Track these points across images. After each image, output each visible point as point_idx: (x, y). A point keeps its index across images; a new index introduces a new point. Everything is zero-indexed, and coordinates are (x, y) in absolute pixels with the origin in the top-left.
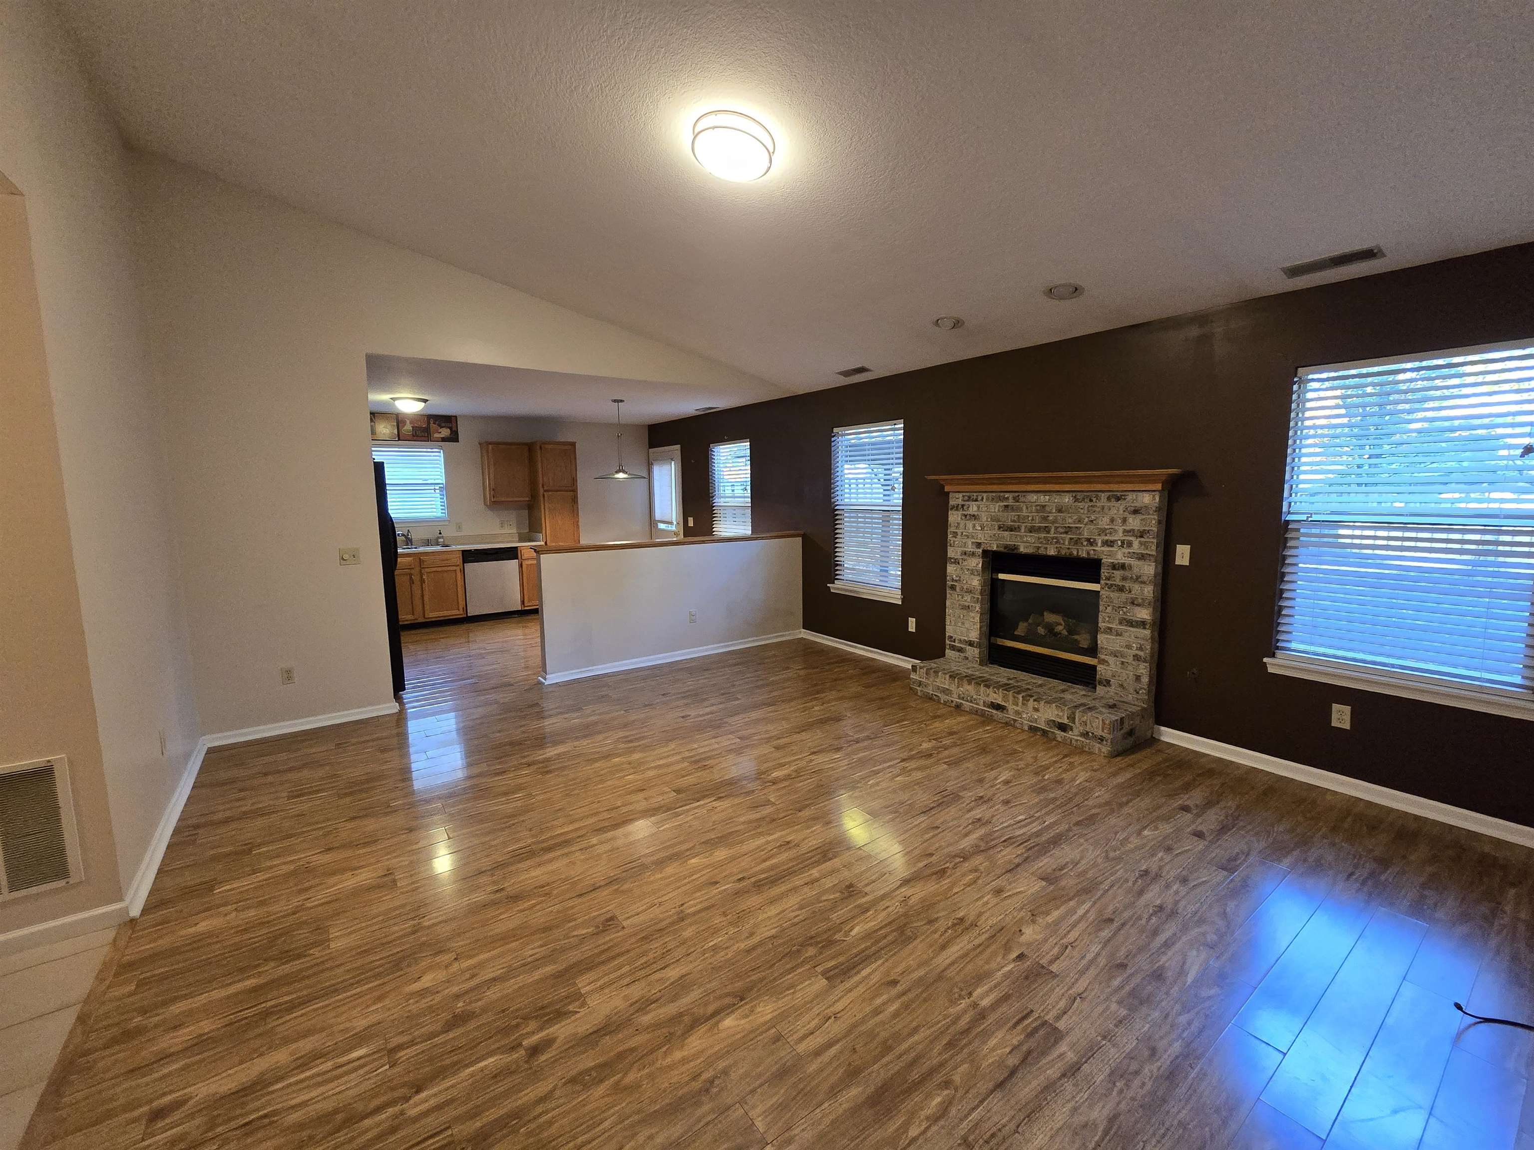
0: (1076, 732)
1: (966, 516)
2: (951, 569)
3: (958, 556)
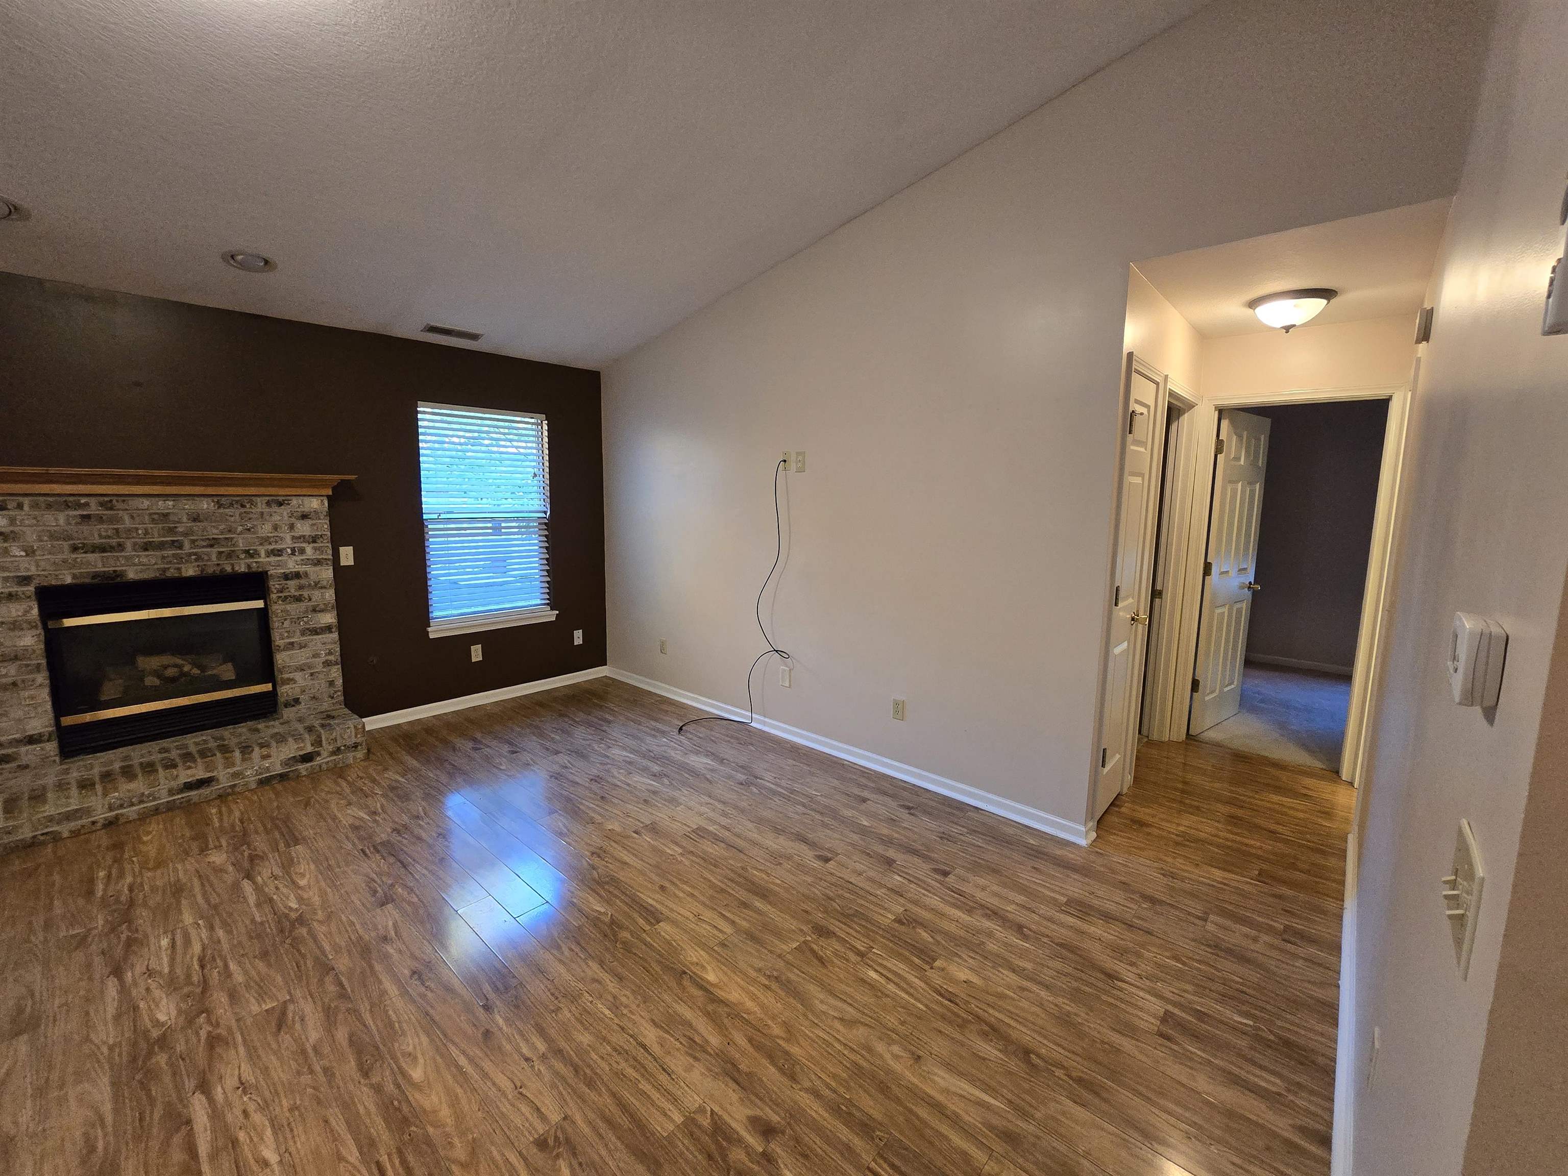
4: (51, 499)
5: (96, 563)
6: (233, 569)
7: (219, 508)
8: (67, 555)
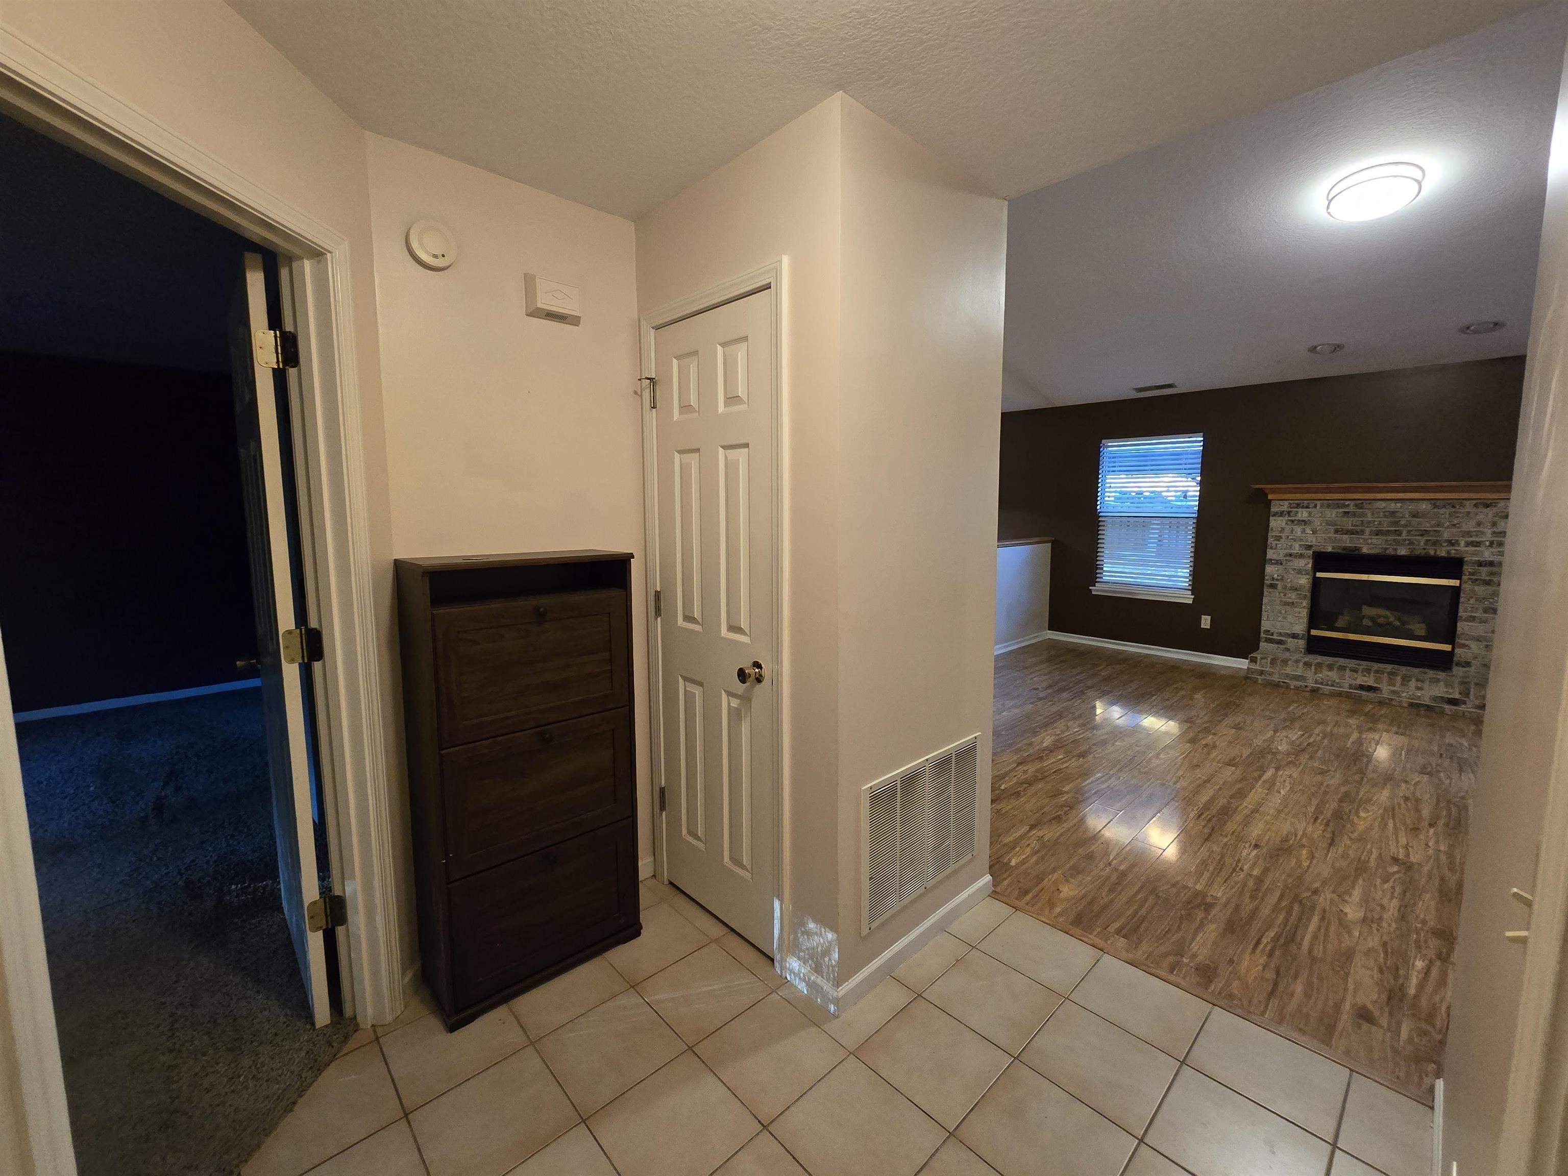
0: (1469, 705)
1: (1293, 521)
2: (1269, 569)
3: (1281, 557)
4: (1330, 502)
5: (1346, 541)
6: (1435, 553)
7: (1434, 508)
8: (1332, 535)
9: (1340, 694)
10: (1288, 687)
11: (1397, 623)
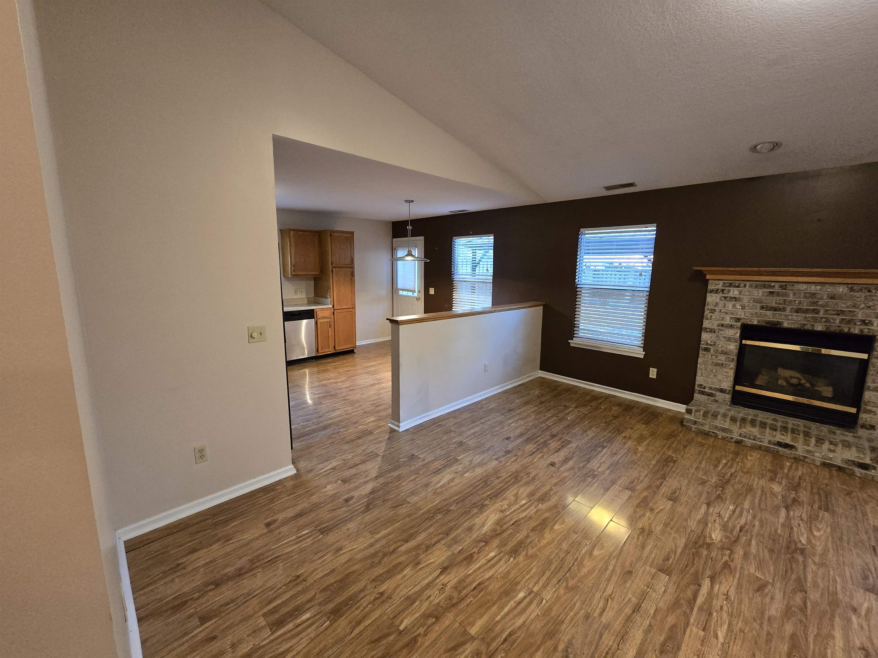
1: (726, 298)
2: (705, 336)
3: (715, 327)
4: (758, 283)
5: (770, 316)
6: (849, 330)
7: (850, 291)
8: (758, 310)
9: (760, 448)
10: (716, 436)
11: (808, 385)
